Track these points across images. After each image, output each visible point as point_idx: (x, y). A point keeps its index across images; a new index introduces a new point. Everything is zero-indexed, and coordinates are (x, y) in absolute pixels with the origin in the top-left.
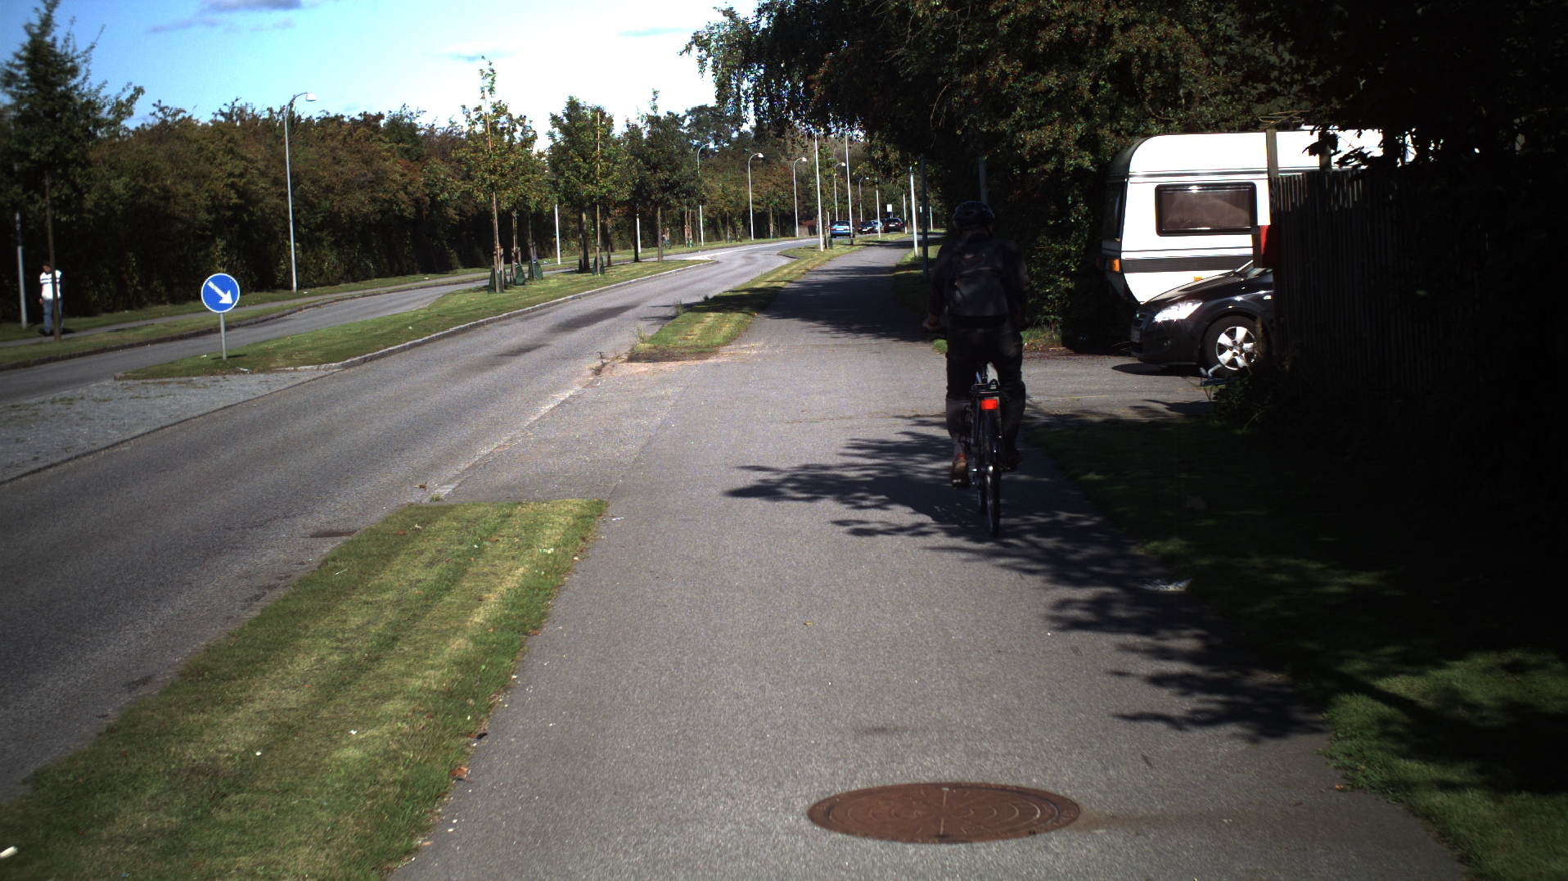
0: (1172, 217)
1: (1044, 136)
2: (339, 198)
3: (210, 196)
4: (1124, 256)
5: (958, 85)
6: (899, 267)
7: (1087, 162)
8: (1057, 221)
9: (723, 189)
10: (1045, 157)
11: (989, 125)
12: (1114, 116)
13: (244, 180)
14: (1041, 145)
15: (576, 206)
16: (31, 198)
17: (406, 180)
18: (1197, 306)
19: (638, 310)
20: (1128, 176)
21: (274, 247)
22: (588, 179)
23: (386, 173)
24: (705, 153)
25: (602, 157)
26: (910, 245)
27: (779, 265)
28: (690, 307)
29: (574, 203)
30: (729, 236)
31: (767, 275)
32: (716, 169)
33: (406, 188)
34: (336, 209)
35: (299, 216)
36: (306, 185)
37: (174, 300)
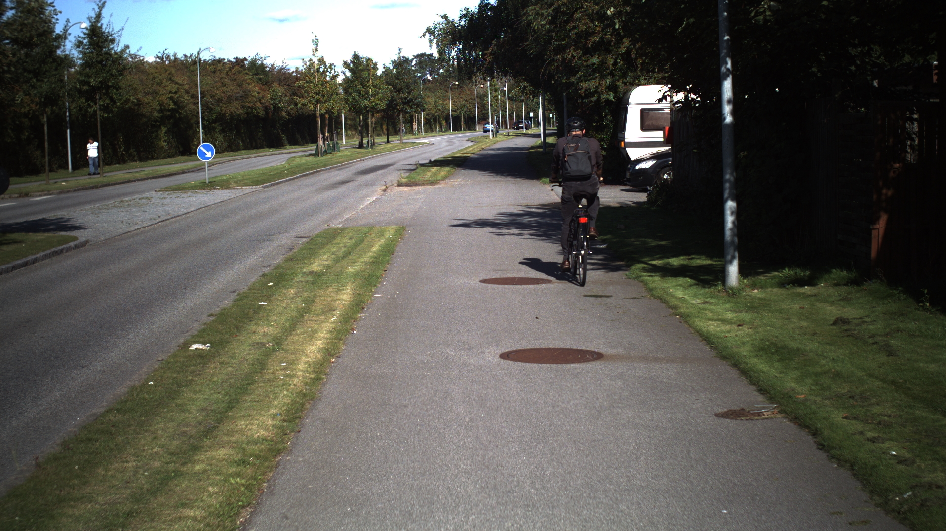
0: (647, 123)
1: (591, 85)
2: (225, 106)
3: (159, 104)
4: (626, 140)
5: (554, 60)
6: (532, 147)
7: (611, 97)
8: (597, 124)
9: (435, 102)
10: (592, 94)
11: (566, 79)
12: (624, 76)
13: (177, 95)
14: (590, 89)
15: (358, 112)
16: (89, 104)
17: (261, 96)
18: (654, 162)
19: (395, 166)
20: (628, 104)
21: (191, 132)
22: (365, 96)
23: (250, 92)
24: (426, 81)
25: (373, 86)
26: (538, 136)
27: (467, 146)
28: (422, 165)
29: (357, 110)
30: (438, 130)
31: (461, 150)
32: (430, 90)
33: (260, 100)
34: (223, 111)
35: (204, 115)
36: (208, 98)
37: (141, 160)
